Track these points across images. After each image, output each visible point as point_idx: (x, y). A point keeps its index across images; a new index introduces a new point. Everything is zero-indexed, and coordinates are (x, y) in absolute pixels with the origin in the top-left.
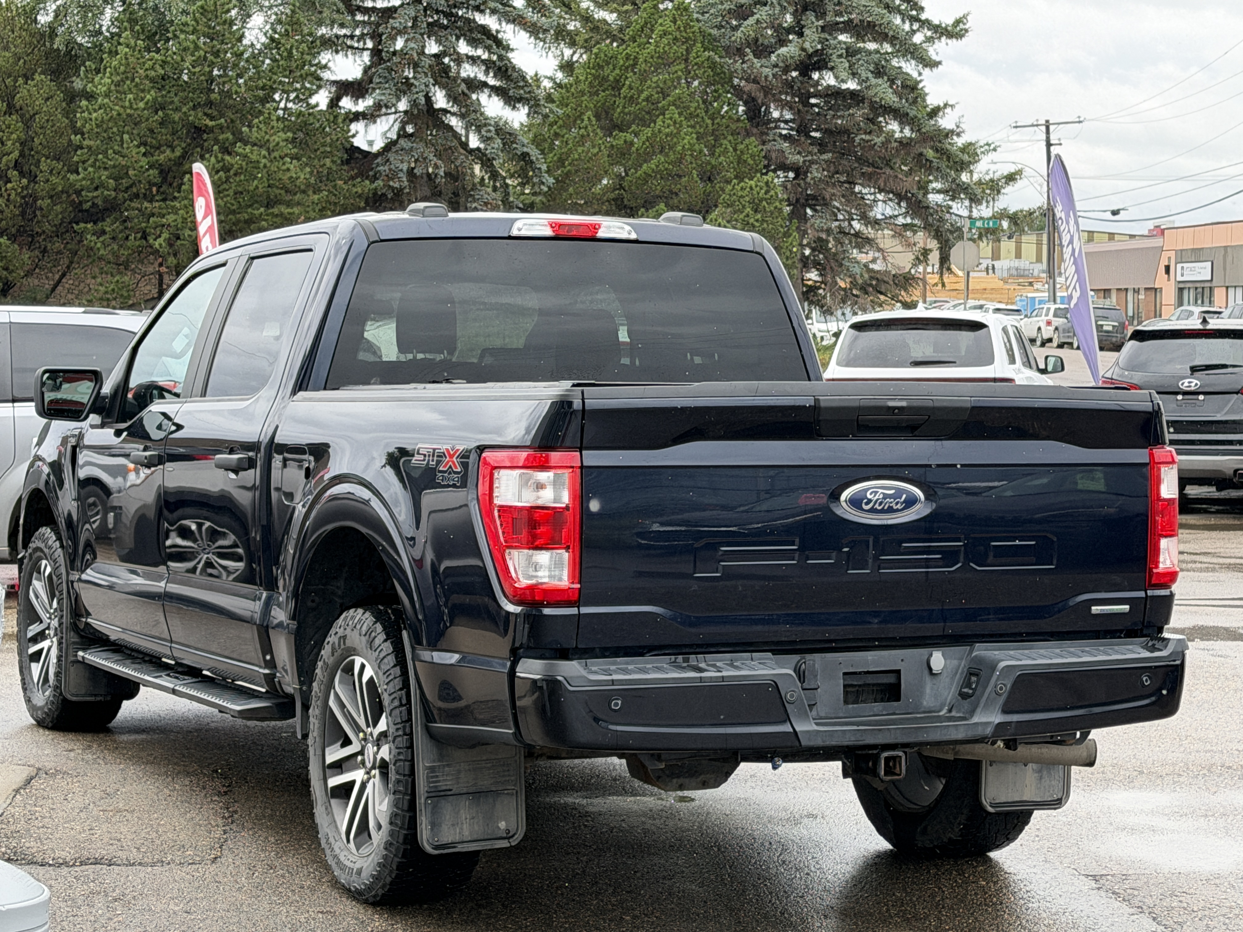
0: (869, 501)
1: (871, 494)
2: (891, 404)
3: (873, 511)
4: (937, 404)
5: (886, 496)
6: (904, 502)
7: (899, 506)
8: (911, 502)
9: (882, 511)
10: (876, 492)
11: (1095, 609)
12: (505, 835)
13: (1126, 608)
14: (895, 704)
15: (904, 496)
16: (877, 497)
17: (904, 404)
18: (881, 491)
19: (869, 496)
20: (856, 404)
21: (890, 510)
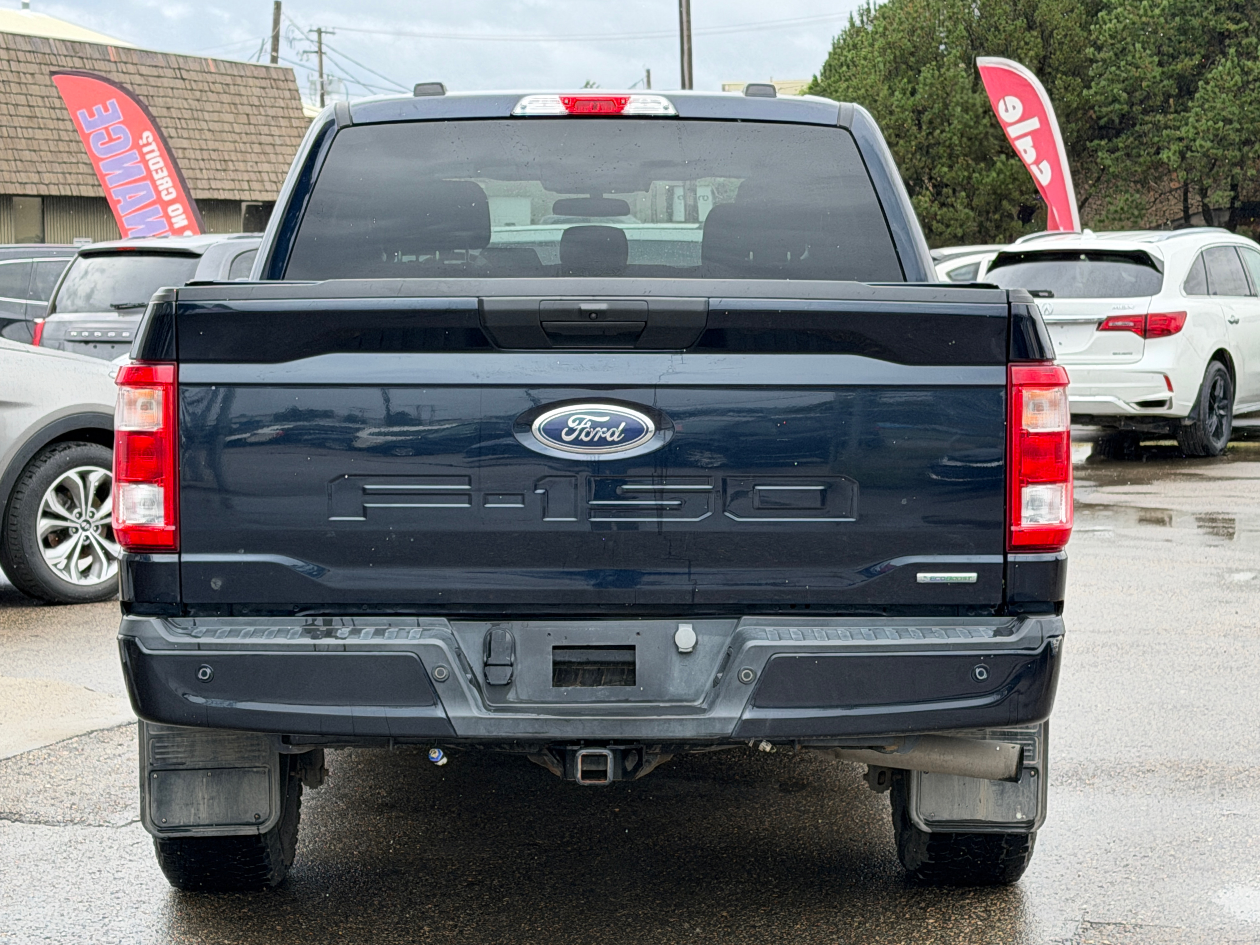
0: (571, 431)
1: (574, 421)
2: (585, 306)
3: (577, 442)
4: (652, 307)
5: (595, 425)
6: (623, 431)
7: (615, 438)
8: (634, 432)
9: (591, 443)
10: (581, 420)
11: (922, 577)
12: (254, 820)
13: (972, 576)
14: (628, 688)
15: (624, 425)
16: (582, 426)
17: (603, 306)
18: (588, 417)
19: (571, 424)
20: (535, 307)
21: (603, 442)
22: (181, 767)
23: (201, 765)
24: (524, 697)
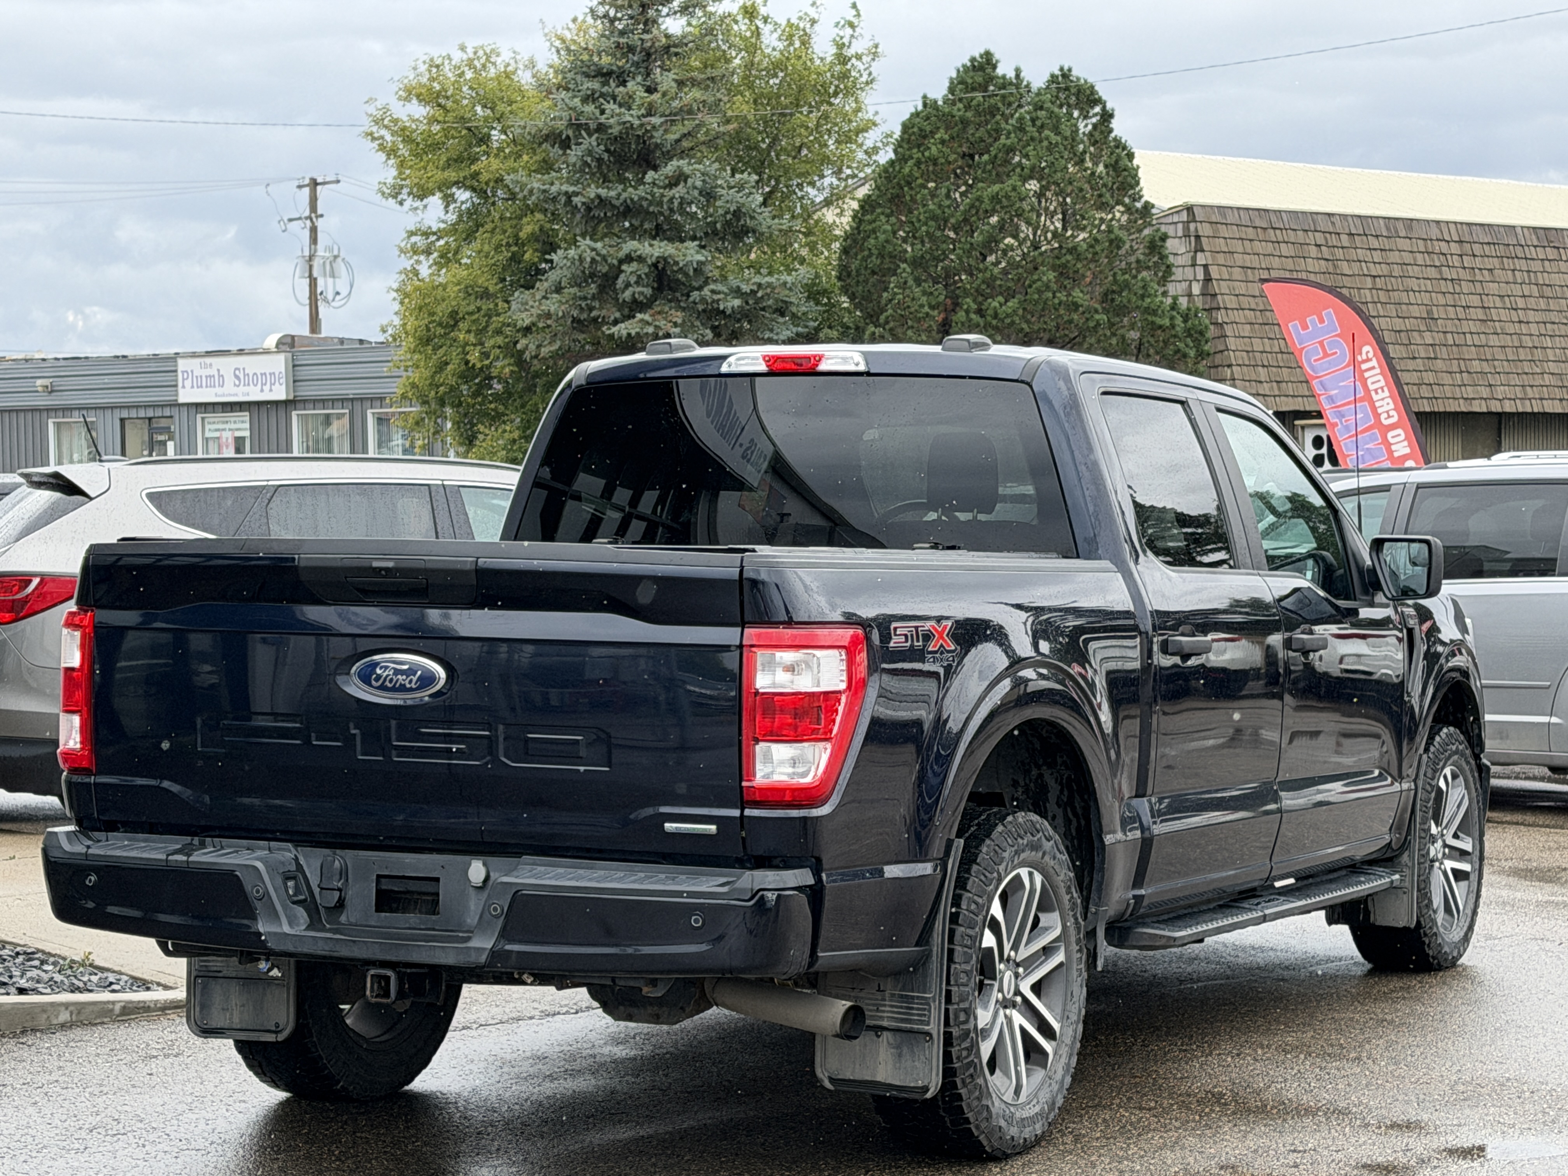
0: (379, 677)
1: (381, 669)
2: (375, 564)
3: (382, 688)
5: (397, 672)
6: (419, 679)
7: (413, 685)
8: (428, 679)
9: (394, 689)
10: (387, 668)
11: (669, 826)
12: (274, 1028)
13: (712, 828)
14: (434, 917)
15: (419, 673)
16: (387, 673)
17: (390, 564)
18: (392, 665)
19: (378, 671)
20: (339, 564)
21: (402, 689)
22: (220, 975)
23: (234, 975)
24: (353, 920)
